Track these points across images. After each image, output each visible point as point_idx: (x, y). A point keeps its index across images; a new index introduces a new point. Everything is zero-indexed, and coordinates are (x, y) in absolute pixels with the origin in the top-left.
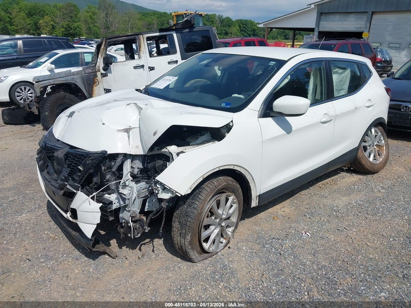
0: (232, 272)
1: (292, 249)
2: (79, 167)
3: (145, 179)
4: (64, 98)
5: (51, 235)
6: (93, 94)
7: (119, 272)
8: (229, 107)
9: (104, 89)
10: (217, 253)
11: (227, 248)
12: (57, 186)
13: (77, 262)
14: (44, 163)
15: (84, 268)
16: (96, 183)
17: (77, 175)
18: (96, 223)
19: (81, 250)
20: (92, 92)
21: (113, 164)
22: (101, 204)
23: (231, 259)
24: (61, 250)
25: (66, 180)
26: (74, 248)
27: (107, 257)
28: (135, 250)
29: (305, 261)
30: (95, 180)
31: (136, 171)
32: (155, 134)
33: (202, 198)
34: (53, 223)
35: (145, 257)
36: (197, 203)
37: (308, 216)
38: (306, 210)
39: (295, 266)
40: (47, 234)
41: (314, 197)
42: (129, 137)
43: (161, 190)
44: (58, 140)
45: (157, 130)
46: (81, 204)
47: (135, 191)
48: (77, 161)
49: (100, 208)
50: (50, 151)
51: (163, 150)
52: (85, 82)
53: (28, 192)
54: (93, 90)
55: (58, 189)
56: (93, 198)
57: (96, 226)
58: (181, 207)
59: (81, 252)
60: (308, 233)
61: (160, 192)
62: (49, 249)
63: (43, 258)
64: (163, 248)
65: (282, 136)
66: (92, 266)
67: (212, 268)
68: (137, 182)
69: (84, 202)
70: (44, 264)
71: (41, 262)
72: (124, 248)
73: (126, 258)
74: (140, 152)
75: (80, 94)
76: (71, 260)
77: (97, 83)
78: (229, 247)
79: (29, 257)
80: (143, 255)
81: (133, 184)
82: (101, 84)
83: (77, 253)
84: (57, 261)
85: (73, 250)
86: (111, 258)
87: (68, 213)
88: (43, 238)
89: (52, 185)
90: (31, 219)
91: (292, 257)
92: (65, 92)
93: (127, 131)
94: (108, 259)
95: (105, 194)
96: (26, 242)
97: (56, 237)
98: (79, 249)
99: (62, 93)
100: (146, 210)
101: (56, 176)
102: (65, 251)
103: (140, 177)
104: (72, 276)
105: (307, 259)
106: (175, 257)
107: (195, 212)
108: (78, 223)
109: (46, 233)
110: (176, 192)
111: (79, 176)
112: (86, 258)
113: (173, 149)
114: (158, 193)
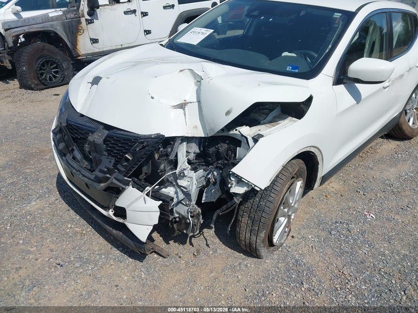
0: (308, 269)
1: (362, 235)
2: (127, 155)
3: (202, 165)
4: (43, 49)
5: (77, 229)
6: (77, 45)
7: (177, 277)
8: (297, 71)
9: (91, 39)
10: (282, 244)
11: (290, 237)
12: (93, 177)
13: (122, 265)
14: (67, 146)
15: (133, 273)
16: (146, 173)
17: (123, 166)
18: (153, 225)
19: (121, 249)
20: (76, 42)
21: (169, 150)
22: (161, 202)
23: (300, 252)
24: (96, 249)
25: (110, 172)
26: (110, 246)
27: (155, 256)
28: (186, 245)
29: (382, 250)
30: (145, 169)
31: (192, 156)
32: (228, 113)
33: (278, 189)
34: (72, 212)
35: (202, 254)
36: (272, 195)
37: (362, 193)
38: (355, 184)
39: (373, 256)
40: (71, 228)
41: (360, 169)
42: (185, 115)
43: (234, 184)
44: (82, 116)
45: (232, 108)
46: (133, 203)
47: (195, 182)
48: (120, 147)
49: (159, 207)
50: (75, 131)
51: (231, 132)
52: (67, 30)
53: (28, 171)
54: (77, 39)
55: (93, 181)
56: (148, 195)
57: (152, 227)
58: (250, 199)
59: (121, 251)
60: (371, 215)
61: (233, 186)
62: (80, 248)
63: (77, 262)
64: (217, 240)
65: (352, 107)
66: (143, 270)
67: (283, 264)
68: (195, 169)
69: (137, 200)
70: (81, 270)
71: (77, 268)
72: (171, 242)
73: (180, 257)
74: (200, 133)
75: (61, 44)
76: (112, 263)
77: (82, 31)
78: (293, 237)
79: (59, 261)
80: (198, 252)
81: (192, 174)
82: (86, 33)
83: (116, 252)
84: (96, 265)
85: (111, 249)
86: (161, 258)
87: (111, 210)
88: (67, 233)
89: (84, 176)
90: (45, 207)
91: (367, 246)
92: (42, 42)
93: (182, 106)
94: (159, 259)
95: (163, 188)
96: (48, 240)
97: (84, 232)
98: (118, 248)
99: (39, 43)
100: (203, 202)
101: (86, 163)
102: (101, 250)
103: (196, 163)
104: (122, 285)
105: (384, 247)
106: (235, 252)
107: (271, 206)
108: (126, 223)
109: (69, 226)
110: (255, 186)
111: (125, 167)
112: (131, 259)
113: (246, 131)
114: (231, 187)
